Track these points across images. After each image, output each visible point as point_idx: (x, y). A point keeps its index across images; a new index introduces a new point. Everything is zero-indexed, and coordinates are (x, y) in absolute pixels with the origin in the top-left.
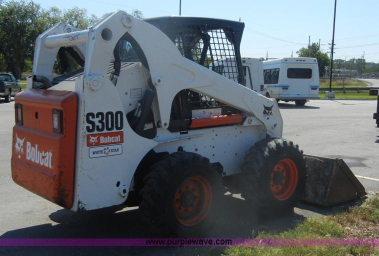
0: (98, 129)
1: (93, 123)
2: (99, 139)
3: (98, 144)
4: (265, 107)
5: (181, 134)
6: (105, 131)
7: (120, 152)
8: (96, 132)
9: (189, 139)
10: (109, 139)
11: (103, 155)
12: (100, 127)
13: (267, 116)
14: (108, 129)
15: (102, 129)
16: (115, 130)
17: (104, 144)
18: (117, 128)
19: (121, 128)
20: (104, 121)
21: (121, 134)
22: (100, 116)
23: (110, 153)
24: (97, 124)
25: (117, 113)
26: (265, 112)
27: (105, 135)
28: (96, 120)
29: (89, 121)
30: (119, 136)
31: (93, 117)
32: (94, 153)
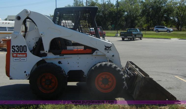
0: (17, 52)
1: (15, 49)
2: (17, 55)
3: (17, 57)
4: (105, 46)
5: (60, 56)
6: (19, 52)
7: (26, 60)
8: (16, 52)
9: (64, 58)
10: (21, 55)
11: (19, 61)
12: (17, 51)
13: (107, 51)
14: (20, 52)
15: (18, 52)
16: (23, 52)
17: (19, 57)
18: (24, 52)
19: (26, 51)
20: (19, 49)
21: (26, 54)
22: (17, 47)
23: (22, 60)
24: (16, 50)
25: (24, 46)
26: (105, 49)
27: (19, 54)
28: (16, 48)
29: (13, 49)
30: (25, 55)
31: (15, 47)
32: (15, 60)
